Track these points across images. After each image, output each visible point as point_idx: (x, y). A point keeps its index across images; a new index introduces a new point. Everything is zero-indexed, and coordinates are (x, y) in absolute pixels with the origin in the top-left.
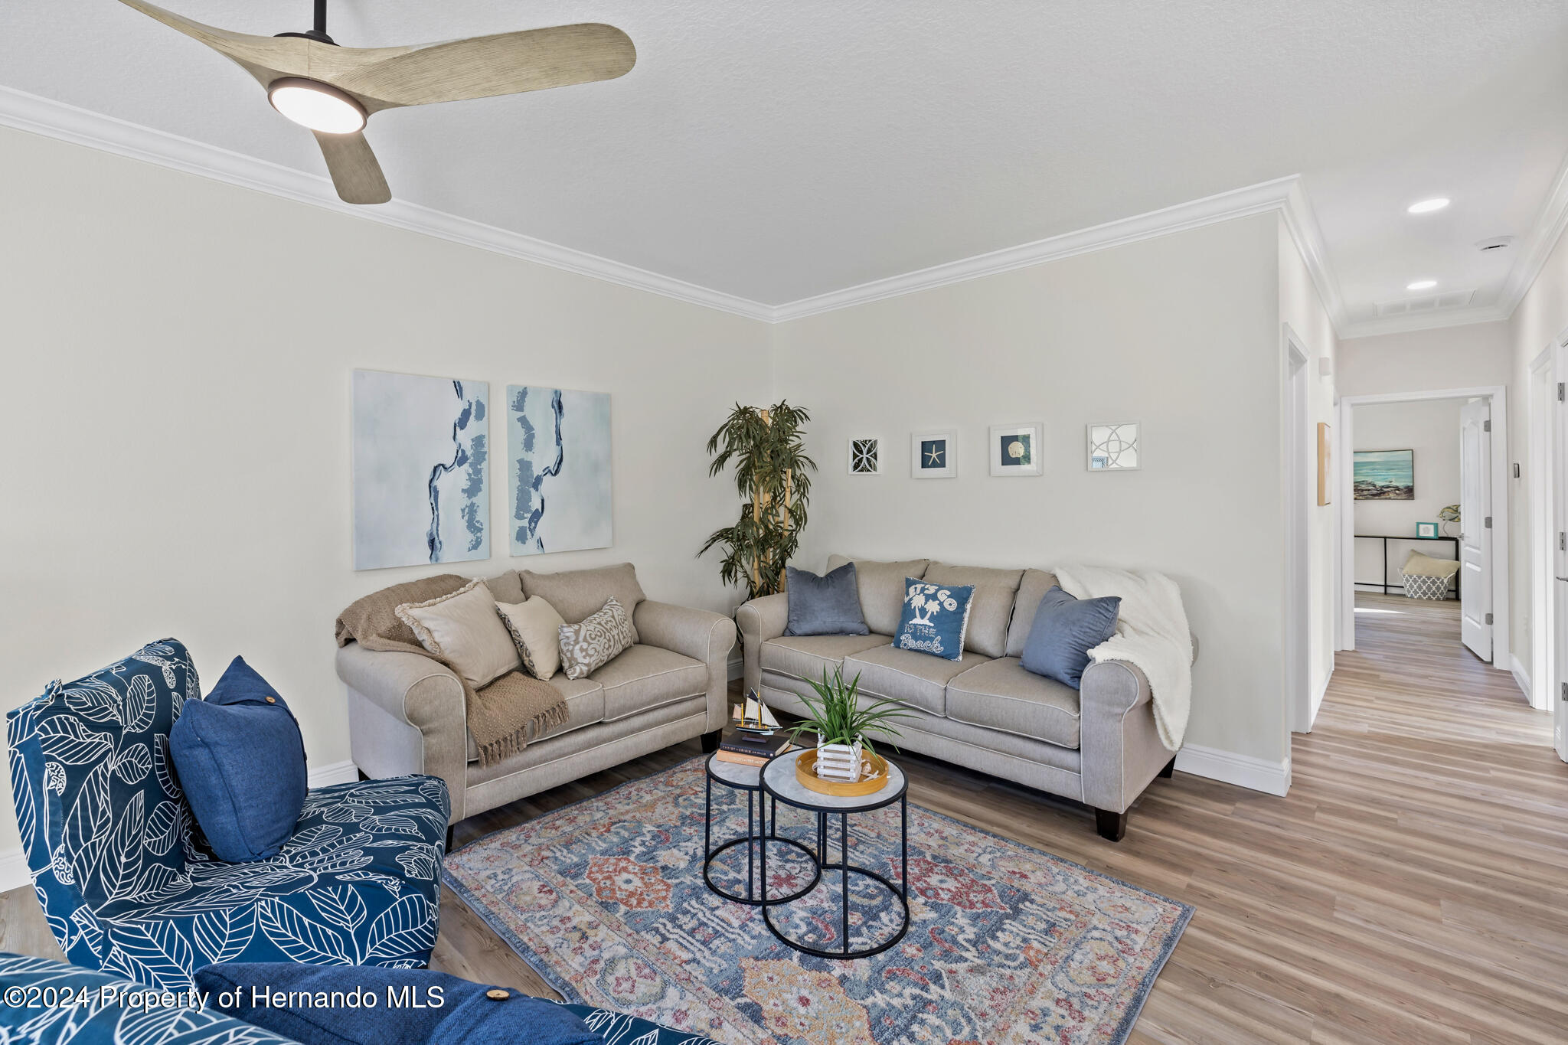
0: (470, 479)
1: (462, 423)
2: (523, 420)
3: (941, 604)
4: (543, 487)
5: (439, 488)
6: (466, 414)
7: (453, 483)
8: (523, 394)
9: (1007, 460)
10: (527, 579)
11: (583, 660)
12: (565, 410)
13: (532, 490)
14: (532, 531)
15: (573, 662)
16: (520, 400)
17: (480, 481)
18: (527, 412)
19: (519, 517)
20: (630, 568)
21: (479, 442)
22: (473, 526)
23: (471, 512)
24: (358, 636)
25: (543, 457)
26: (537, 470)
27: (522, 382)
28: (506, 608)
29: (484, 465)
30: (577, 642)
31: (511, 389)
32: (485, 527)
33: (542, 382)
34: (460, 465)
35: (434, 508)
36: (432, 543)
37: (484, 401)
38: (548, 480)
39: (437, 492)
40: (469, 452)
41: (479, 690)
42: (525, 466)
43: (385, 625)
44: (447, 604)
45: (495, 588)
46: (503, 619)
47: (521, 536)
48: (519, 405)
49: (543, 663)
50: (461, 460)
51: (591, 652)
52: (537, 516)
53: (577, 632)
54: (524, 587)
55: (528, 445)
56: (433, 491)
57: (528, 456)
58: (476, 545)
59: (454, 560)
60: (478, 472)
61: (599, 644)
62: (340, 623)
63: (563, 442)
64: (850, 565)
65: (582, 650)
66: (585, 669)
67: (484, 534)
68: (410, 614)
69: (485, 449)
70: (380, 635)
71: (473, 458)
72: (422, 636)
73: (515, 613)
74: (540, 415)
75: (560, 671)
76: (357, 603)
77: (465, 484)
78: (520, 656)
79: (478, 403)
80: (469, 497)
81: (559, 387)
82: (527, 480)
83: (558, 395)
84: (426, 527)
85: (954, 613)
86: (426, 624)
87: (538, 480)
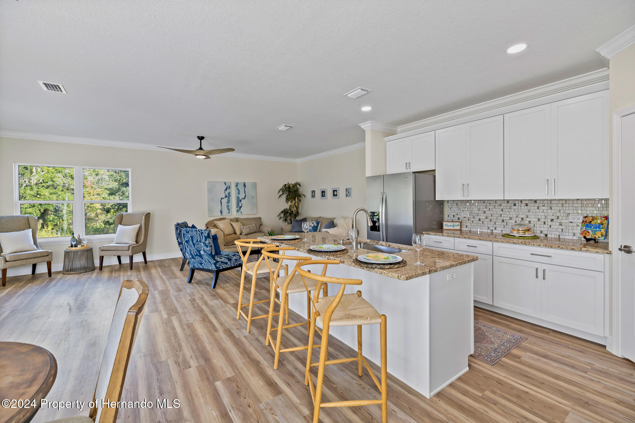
0: (228, 200)
1: (226, 190)
2: (238, 189)
3: (314, 225)
4: (242, 202)
5: (222, 202)
6: (227, 188)
7: (225, 201)
8: (238, 184)
9: (334, 195)
10: (238, 219)
11: (245, 232)
12: (246, 186)
13: (240, 202)
14: (240, 210)
15: (243, 232)
16: (237, 185)
17: (229, 201)
18: (238, 187)
19: (237, 207)
20: (260, 218)
21: (229, 193)
22: (228, 209)
23: (228, 206)
24: (209, 227)
25: (242, 196)
26: (241, 198)
27: (237, 181)
28: (232, 223)
29: (230, 198)
30: (243, 229)
31: (235, 183)
32: (231, 209)
33: (241, 181)
34: (226, 198)
35: (221, 206)
36: (221, 212)
37: (230, 186)
38: (243, 200)
39: (222, 203)
40: (227, 195)
41: (226, 235)
42: (238, 198)
43: (213, 225)
44: (222, 221)
45: (231, 220)
46: (232, 225)
47: (238, 211)
48: (237, 186)
49: (238, 232)
50: (226, 197)
51: (246, 231)
52: (241, 207)
53: (243, 227)
54: (237, 220)
55: (239, 193)
56: (221, 203)
57: (239, 196)
58: (229, 212)
59: (225, 214)
60: (229, 199)
61: (248, 230)
62: (206, 225)
63: (246, 193)
64: (306, 218)
65: (244, 230)
66: (245, 233)
67: (231, 211)
68: (216, 222)
69: (230, 194)
70: (212, 226)
71: (228, 196)
72: (218, 226)
73: (234, 224)
74: (241, 188)
75: (241, 234)
76: (209, 222)
77: (227, 201)
78: (234, 231)
79: (229, 186)
80: (228, 204)
81: (245, 182)
82: (239, 201)
83: (244, 183)
84: (220, 209)
85: (316, 226)
86: (219, 224)
87: (241, 200)
